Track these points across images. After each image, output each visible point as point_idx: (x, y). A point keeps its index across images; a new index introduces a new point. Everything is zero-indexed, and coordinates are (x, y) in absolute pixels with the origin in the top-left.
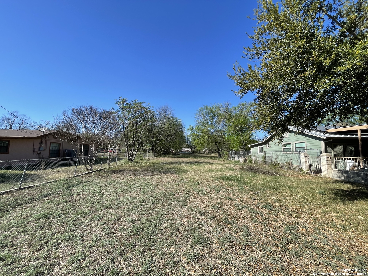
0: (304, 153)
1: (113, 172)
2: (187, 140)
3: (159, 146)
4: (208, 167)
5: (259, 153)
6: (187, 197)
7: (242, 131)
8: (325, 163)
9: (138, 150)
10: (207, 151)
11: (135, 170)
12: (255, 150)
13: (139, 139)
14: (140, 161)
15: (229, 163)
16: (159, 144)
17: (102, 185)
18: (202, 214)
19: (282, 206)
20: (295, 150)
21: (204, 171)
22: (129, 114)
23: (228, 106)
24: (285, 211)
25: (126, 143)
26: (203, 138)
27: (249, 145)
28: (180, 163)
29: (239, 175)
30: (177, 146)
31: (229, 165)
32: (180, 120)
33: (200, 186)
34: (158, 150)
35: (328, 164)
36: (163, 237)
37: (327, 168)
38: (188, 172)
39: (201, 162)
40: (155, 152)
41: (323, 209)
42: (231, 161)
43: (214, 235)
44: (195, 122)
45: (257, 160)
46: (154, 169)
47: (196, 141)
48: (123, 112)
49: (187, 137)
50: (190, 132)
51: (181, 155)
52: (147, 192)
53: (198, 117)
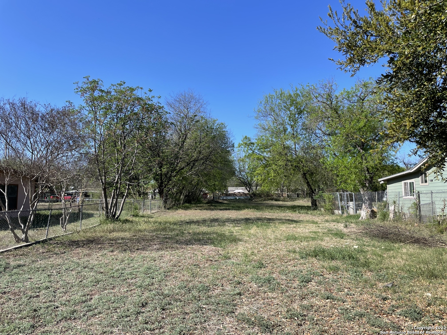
1: (75, 244)
2: (239, 169)
3: (174, 185)
4: (284, 229)
5: (405, 195)
6: (235, 295)
7: (364, 147)
9: (129, 194)
10: (285, 194)
11: (122, 239)
12: (394, 191)
13: (129, 170)
14: (134, 219)
15: (334, 221)
16: (174, 179)
17: (51, 271)
18: (268, 328)
21: (276, 238)
22: (105, 115)
23: (332, 89)
25: (102, 180)
26: (274, 163)
27: (382, 177)
28: (222, 222)
29: (355, 247)
30: (217, 183)
31: (333, 226)
32: (222, 124)
33: (265, 272)
34: (173, 194)
38: (240, 240)
39: (269, 220)
40: (167, 199)
42: (339, 215)
44: (256, 129)
45: (400, 213)
46: (165, 235)
47: (259, 172)
48: (94, 110)
49: (239, 162)
50: (245, 150)
51: (226, 204)
52: (150, 284)
53: (262, 118)
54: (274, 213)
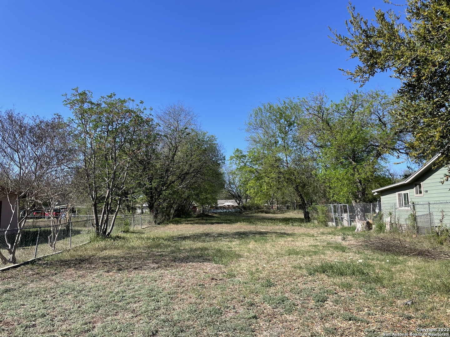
1: (66, 264)
2: (229, 182)
3: (165, 199)
4: (283, 243)
5: (400, 206)
6: (250, 318)
7: (356, 158)
10: (275, 206)
11: (116, 257)
12: (389, 202)
14: (125, 235)
15: (330, 234)
16: (165, 193)
17: (45, 296)
22: (96, 127)
23: (322, 101)
25: (92, 195)
26: (266, 176)
29: (359, 261)
31: (330, 238)
32: (213, 136)
33: (276, 291)
34: (164, 208)
38: (241, 256)
39: (261, 233)
40: (158, 213)
42: (333, 227)
44: (247, 141)
45: (397, 224)
46: (160, 252)
47: (251, 185)
48: (84, 122)
49: (228, 175)
50: (237, 163)
51: (217, 217)
52: (157, 308)
53: (253, 130)
54: (268, 226)
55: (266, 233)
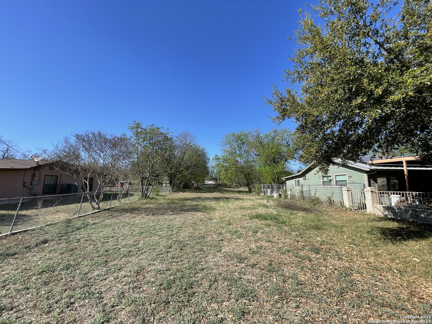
0: (346, 187)
1: (126, 211)
2: (211, 171)
3: (178, 179)
4: (237, 203)
5: (295, 186)
6: (219, 241)
7: (275, 162)
8: (370, 197)
10: (234, 185)
11: (152, 208)
12: (290, 184)
14: (157, 197)
15: (261, 199)
16: (178, 176)
17: (114, 227)
18: (241, 260)
19: (330, 249)
20: (336, 184)
21: (235, 209)
22: (144, 141)
23: (259, 133)
24: (334, 254)
25: (140, 176)
26: (230, 169)
27: (284, 177)
28: (204, 199)
29: (275, 213)
31: (261, 201)
32: (204, 148)
33: (233, 227)
34: (177, 184)
35: (373, 200)
36: (199, 289)
37: (372, 203)
38: (216, 209)
40: (174, 186)
41: (374, 251)
42: (263, 196)
43: (259, 286)
44: (221, 151)
45: (294, 195)
46: (175, 206)
47: (222, 173)
48: (138, 138)
49: (211, 168)
50: (216, 162)
51: (204, 189)
52: (172, 235)
53: (224, 146)
54: (230, 194)
55: (229, 198)
